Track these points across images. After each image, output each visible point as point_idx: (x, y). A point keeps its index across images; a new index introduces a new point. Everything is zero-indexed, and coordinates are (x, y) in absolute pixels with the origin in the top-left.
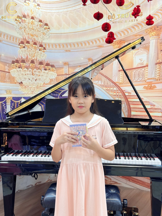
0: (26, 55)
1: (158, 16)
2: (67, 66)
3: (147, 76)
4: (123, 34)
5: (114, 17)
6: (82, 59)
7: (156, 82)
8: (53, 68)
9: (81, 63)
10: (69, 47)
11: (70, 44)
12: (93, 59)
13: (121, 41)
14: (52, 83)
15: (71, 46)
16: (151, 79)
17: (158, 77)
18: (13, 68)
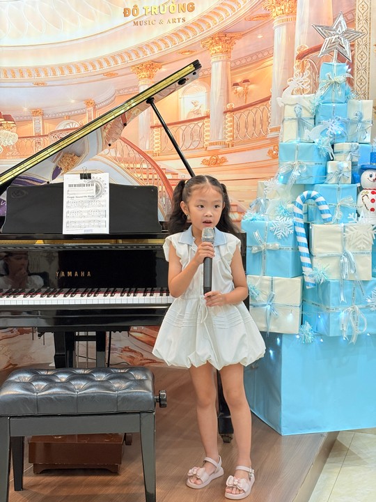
1: (226, 12)
2: (40, 117)
3: (208, 138)
4: (156, 50)
5: (136, 12)
6: (73, 101)
7: (227, 149)
8: (9, 122)
9: (70, 111)
10: (43, 75)
11: (45, 69)
12: (97, 101)
13: (152, 65)
14: (8, 154)
15: (46, 74)
16: (216, 143)
17: (229, 139)
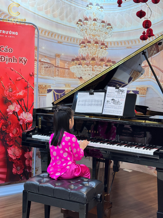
0: (86, 54)
10: (130, 44)
18: (73, 65)
